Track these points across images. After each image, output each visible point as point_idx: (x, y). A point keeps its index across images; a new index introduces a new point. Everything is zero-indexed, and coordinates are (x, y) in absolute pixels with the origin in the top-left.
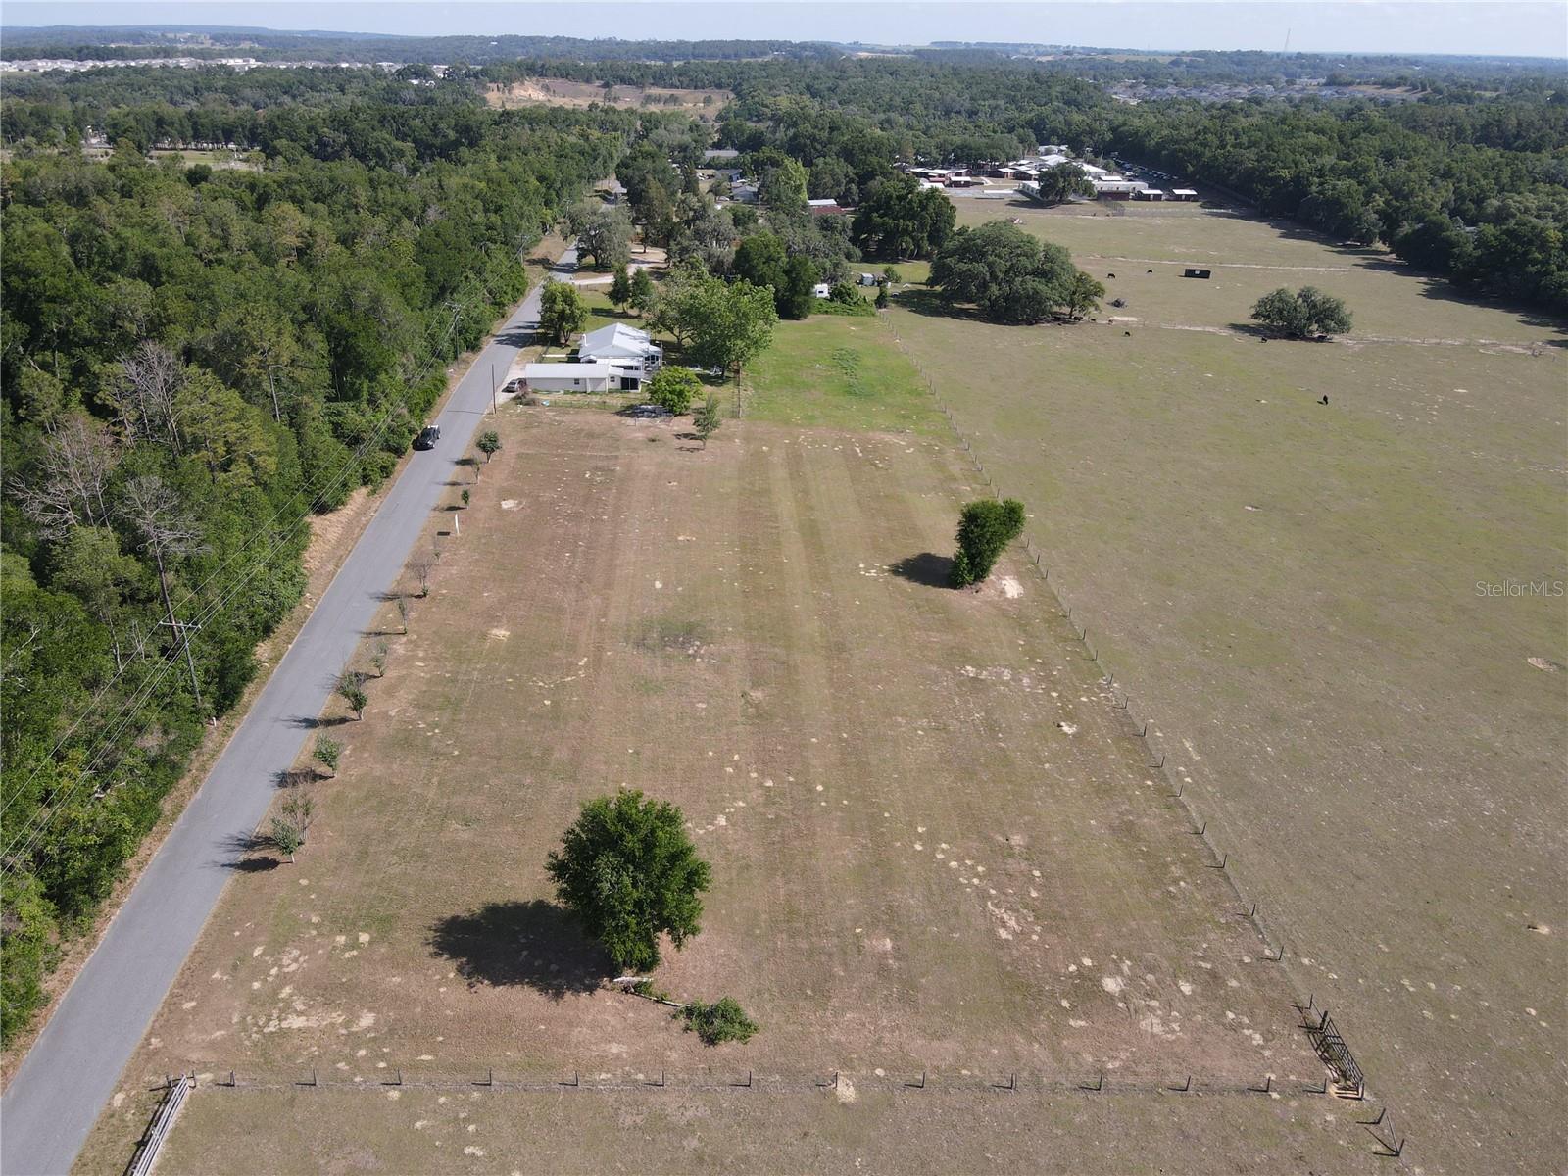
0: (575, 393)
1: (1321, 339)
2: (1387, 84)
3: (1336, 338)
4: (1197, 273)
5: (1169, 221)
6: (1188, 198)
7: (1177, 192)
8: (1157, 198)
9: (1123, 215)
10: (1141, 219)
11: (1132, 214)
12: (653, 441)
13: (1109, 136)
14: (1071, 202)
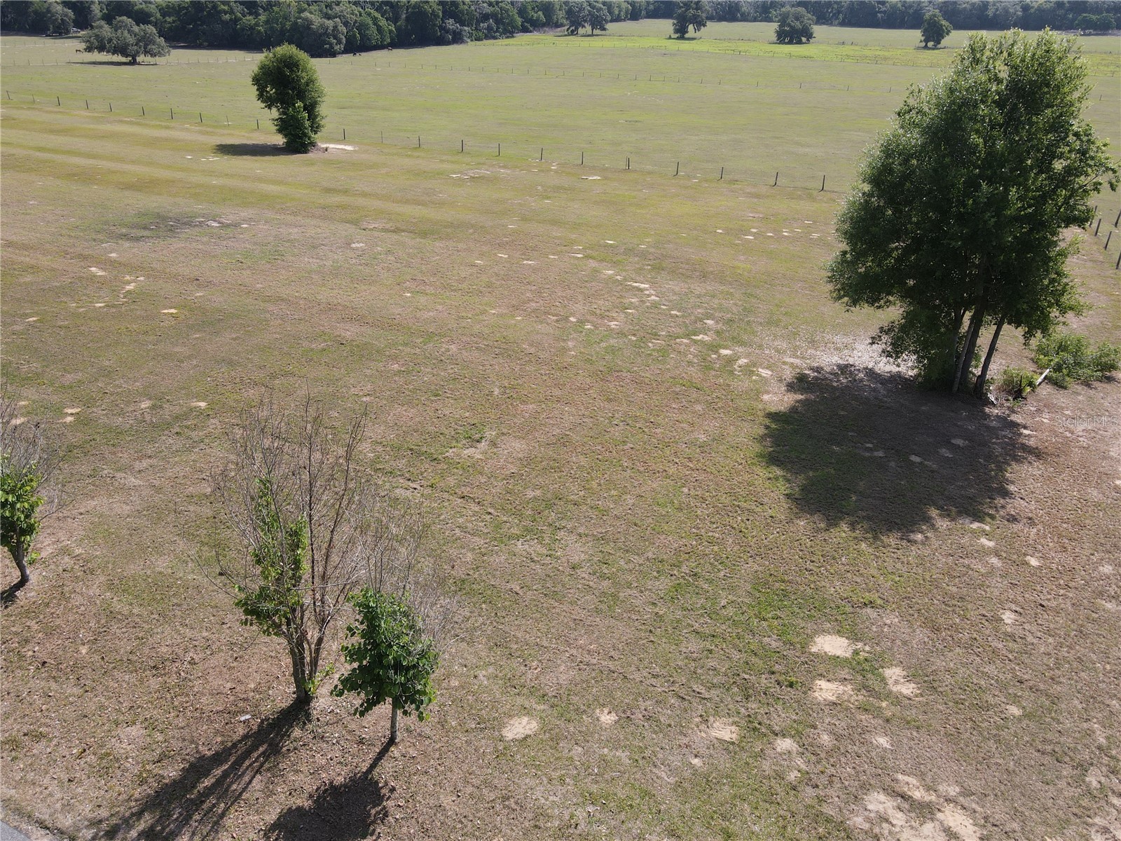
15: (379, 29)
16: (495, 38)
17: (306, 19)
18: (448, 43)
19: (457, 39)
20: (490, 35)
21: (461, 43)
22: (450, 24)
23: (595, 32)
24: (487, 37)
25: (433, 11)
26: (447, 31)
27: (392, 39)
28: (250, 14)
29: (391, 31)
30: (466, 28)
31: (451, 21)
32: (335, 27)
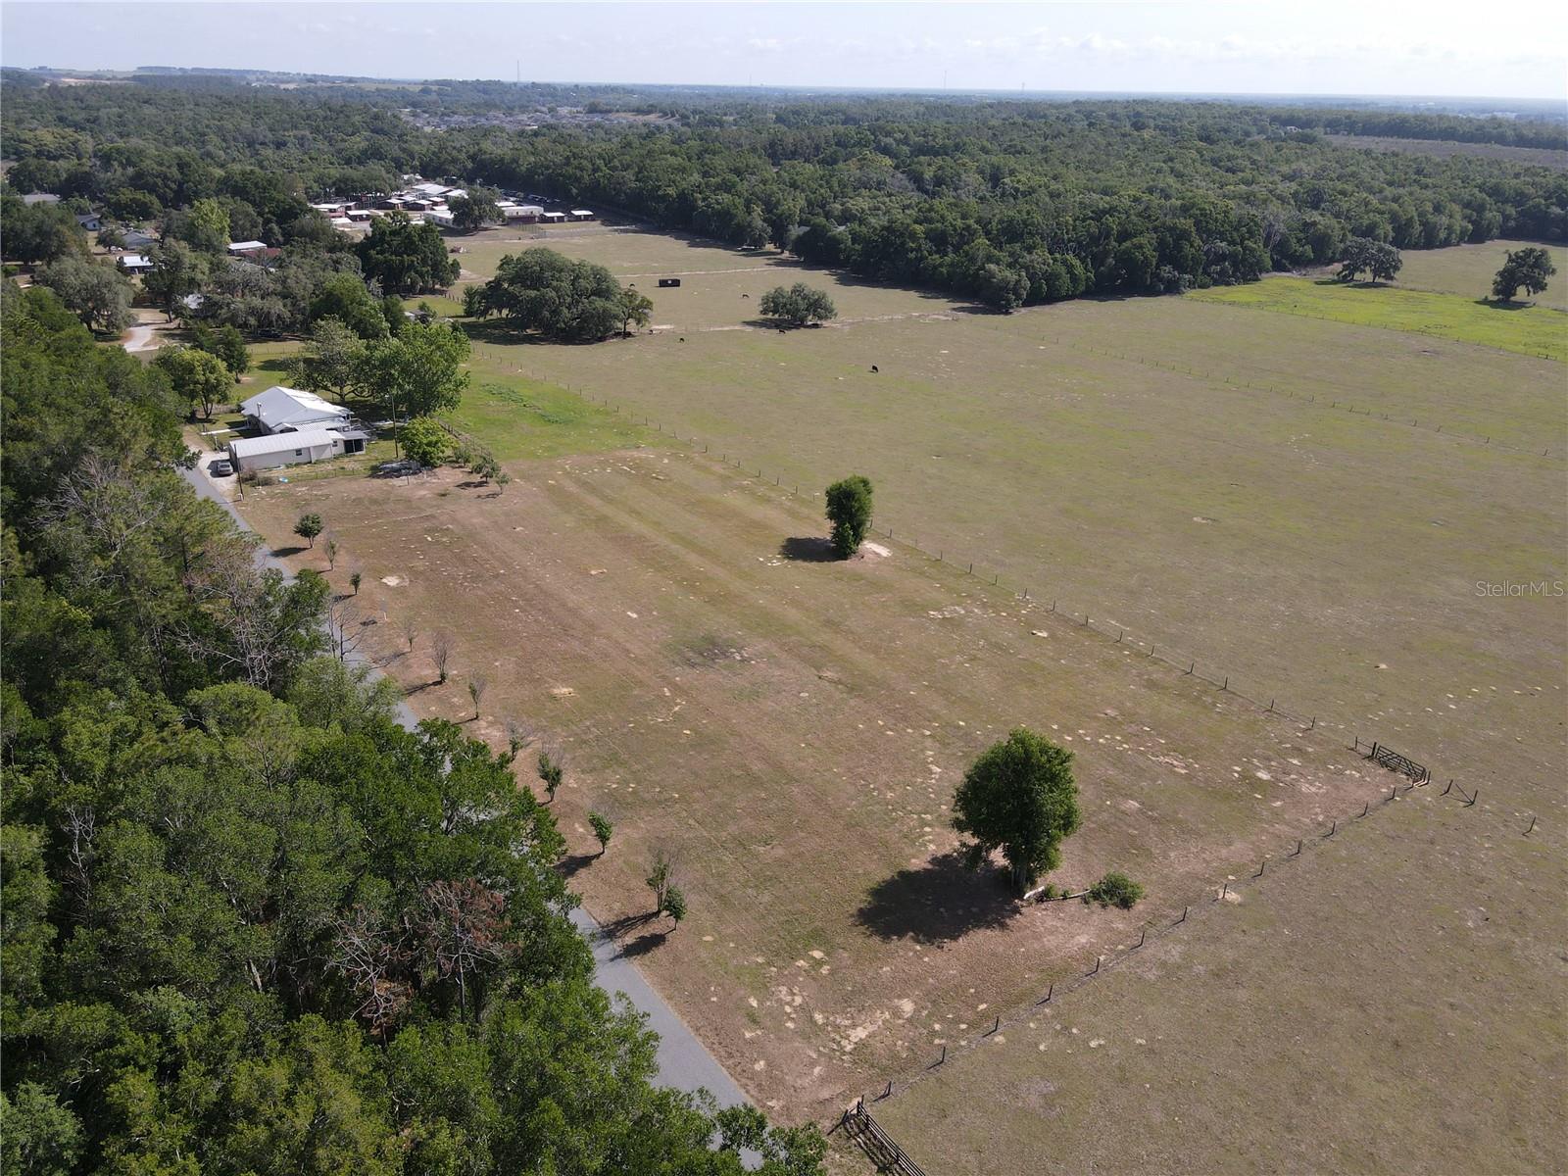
0: (297, 465)
1: (815, 326)
2: (639, 111)
3: (825, 323)
4: (670, 282)
5: (588, 240)
6: (586, 218)
7: (577, 213)
8: (560, 219)
9: (546, 237)
10: (563, 240)
11: (553, 236)
12: (443, 495)
13: (470, 165)
14: (486, 229)
15: (1074, 279)
16: (1228, 284)
17: (989, 271)
18: (1157, 293)
19: (1172, 288)
20: (1222, 280)
21: (1175, 294)
22: (1167, 271)
23: (1377, 280)
24: (1216, 283)
25: (1146, 258)
26: (1161, 280)
27: (1087, 286)
28: (937, 252)
29: (1088, 278)
30: (1186, 276)
31: (1168, 268)
32: (1018, 282)
